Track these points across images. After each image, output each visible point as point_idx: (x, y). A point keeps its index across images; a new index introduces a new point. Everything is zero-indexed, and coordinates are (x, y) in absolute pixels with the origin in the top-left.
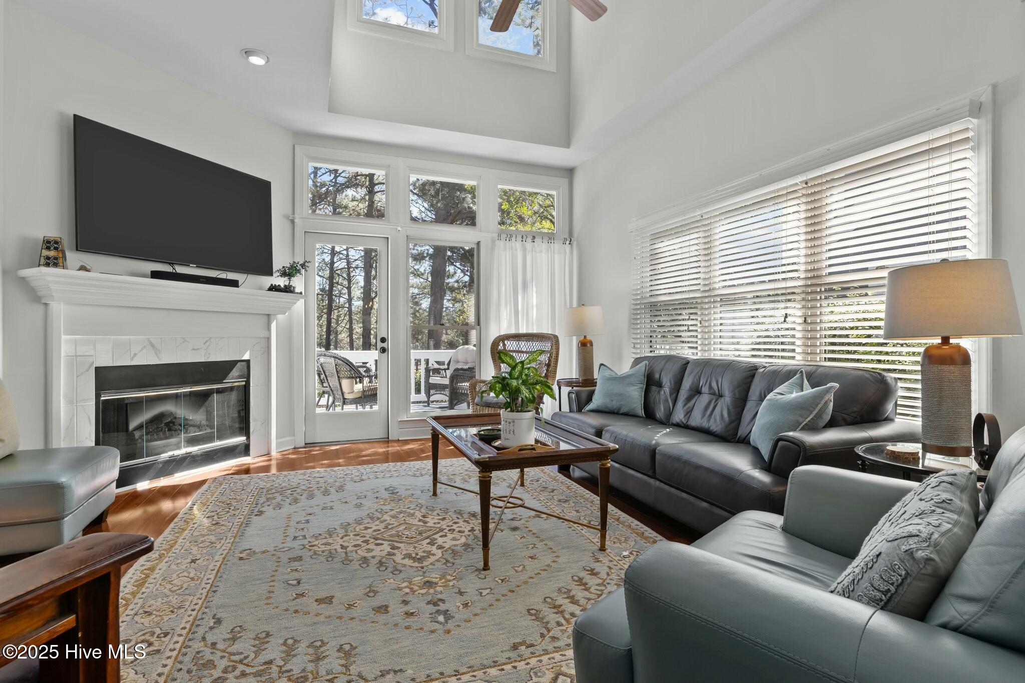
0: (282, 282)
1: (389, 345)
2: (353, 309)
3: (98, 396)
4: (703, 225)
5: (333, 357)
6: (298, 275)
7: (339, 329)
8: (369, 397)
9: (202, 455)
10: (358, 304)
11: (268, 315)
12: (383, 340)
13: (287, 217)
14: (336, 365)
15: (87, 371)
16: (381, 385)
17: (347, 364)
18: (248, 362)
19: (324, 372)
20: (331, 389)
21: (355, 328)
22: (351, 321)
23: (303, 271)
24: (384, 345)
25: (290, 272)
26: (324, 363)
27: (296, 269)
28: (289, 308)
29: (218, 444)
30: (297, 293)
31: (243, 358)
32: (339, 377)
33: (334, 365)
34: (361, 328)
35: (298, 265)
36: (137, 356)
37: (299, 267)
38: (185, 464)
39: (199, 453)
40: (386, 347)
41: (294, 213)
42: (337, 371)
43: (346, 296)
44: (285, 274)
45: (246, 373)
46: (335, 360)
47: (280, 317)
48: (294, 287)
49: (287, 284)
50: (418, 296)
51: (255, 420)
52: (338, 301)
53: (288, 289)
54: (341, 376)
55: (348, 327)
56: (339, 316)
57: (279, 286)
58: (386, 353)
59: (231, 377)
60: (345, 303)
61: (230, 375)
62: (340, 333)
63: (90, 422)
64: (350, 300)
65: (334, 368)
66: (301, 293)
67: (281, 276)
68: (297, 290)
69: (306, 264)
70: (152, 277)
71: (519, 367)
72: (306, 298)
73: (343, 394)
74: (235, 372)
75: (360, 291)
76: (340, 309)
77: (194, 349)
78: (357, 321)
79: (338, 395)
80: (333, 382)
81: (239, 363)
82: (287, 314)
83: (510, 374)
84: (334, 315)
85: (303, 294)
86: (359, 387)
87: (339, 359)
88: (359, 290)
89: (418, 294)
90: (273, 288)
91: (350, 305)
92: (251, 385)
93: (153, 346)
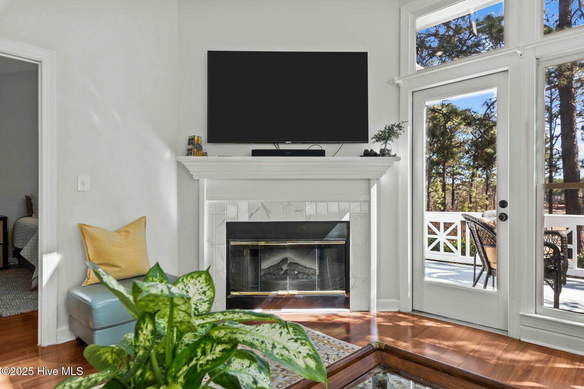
0: (377, 147)
1: (508, 211)
3: (228, 242)
6: (394, 137)
9: (303, 299)
11: (369, 180)
12: (503, 204)
15: (221, 224)
18: (348, 223)
25: (386, 136)
28: (385, 171)
29: (318, 292)
30: (393, 156)
31: (343, 220)
36: (253, 215)
38: (289, 303)
39: (301, 296)
40: (506, 214)
41: (399, 76)
44: (379, 138)
45: (346, 233)
48: (390, 151)
49: (383, 148)
51: (354, 277)
53: (384, 153)
57: (374, 151)
58: (506, 221)
59: (331, 235)
61: (330, 234)
63: (223, 259)
66: (396, 156)
67: (377, 141)
68: (393, 153)
69: (402, 125)
70: (253, 155)
74: (334, 232)
77: (297, 211)
81: (338, 224)
85: (398, 156)
90: (368, 154)
92: (351, 244)
93: (265, 208)
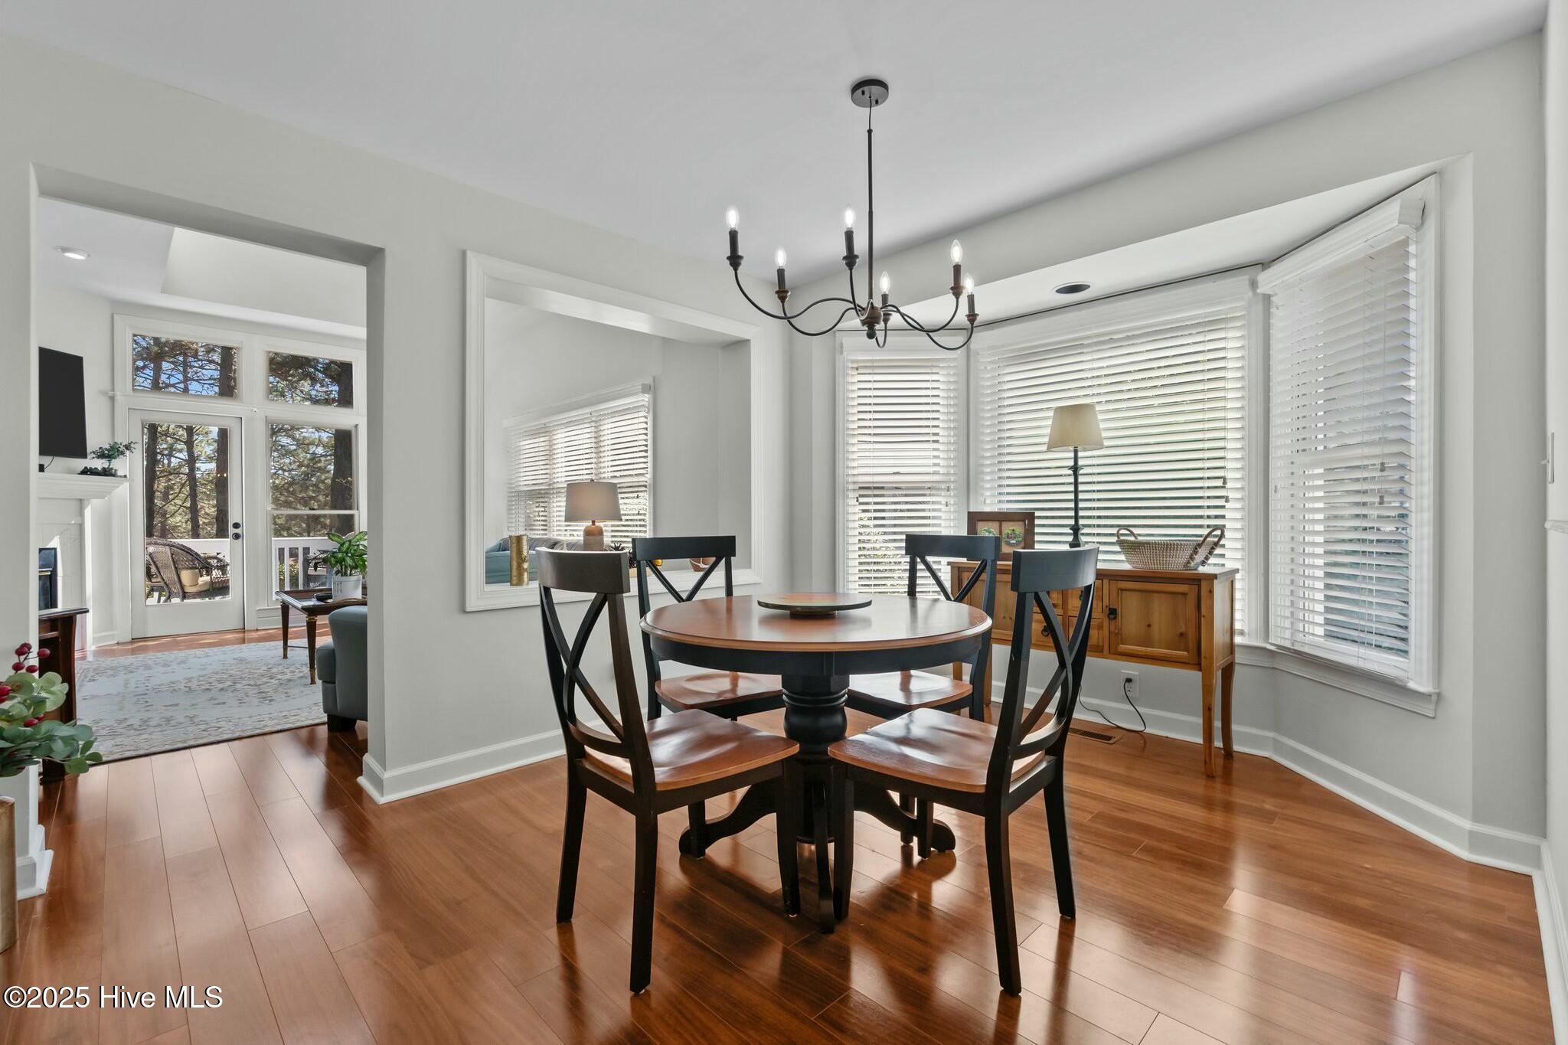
0: (99, 464)
1: (244, 530)
2: (198, 476)
4: (545, 431)
5: (168, 545)
6: (121, 456)
7: (171, 508)
8: (220, 589)
10: (206, 468)
11: (81, 500)
12: (236, 526)
13: (104, 393)
14: (172, 554)
16: (233, 576)
17: (188, 552)
18: (54, 550)
19: (154, 562)
20: (165, 583)
21: (202, 507)
22: (193, 495)
23: (127, 453)
24: (238, 531)
25: (110, 453)
26: (154, 552)
27: (118, 451)
28: (110, 493)
30: (121, 476)
31: (48, 546)
32: (176, 568)
33: (170, 555)
34: (214, 507)
35: (122, 446)
37: (122, 448)
40: (241, 533)
41: (113, 390)
42: (174, 562)
43: (184, 455)
45: (52, 562)
46: (171, 549)
47: (95, 501)
48: (116, 470)
49: (106, 467)
50: (323, 459)
52: (166, 462)
54: (180, 566)
55: (188, 504)
56: (169, 488)
57: (96, 468)
58: (240, 540)
60: (181, 466)
62: (172, 515)
64: (192, 460)
65: (170, 558)
66: (125, 476)
67: (99, 458)
68: (119, 473)
69: (132, 445)
71: (347, 544)
72: (131, 481)
73: (182, 587)
75: (212, 447)
76: (171, 477)
78: (208, 496)
79: (176, 589)
80: (169, 574)
82: (106, 498)
83: (339, 549)
84: (161, 485)
85: (128, 476)
86: (205, 579)
87: (177, 548)
88: (209, 444)
89: (322, 456)
90: (88, 471)
91: (192, 469)
92: (59, 575)
